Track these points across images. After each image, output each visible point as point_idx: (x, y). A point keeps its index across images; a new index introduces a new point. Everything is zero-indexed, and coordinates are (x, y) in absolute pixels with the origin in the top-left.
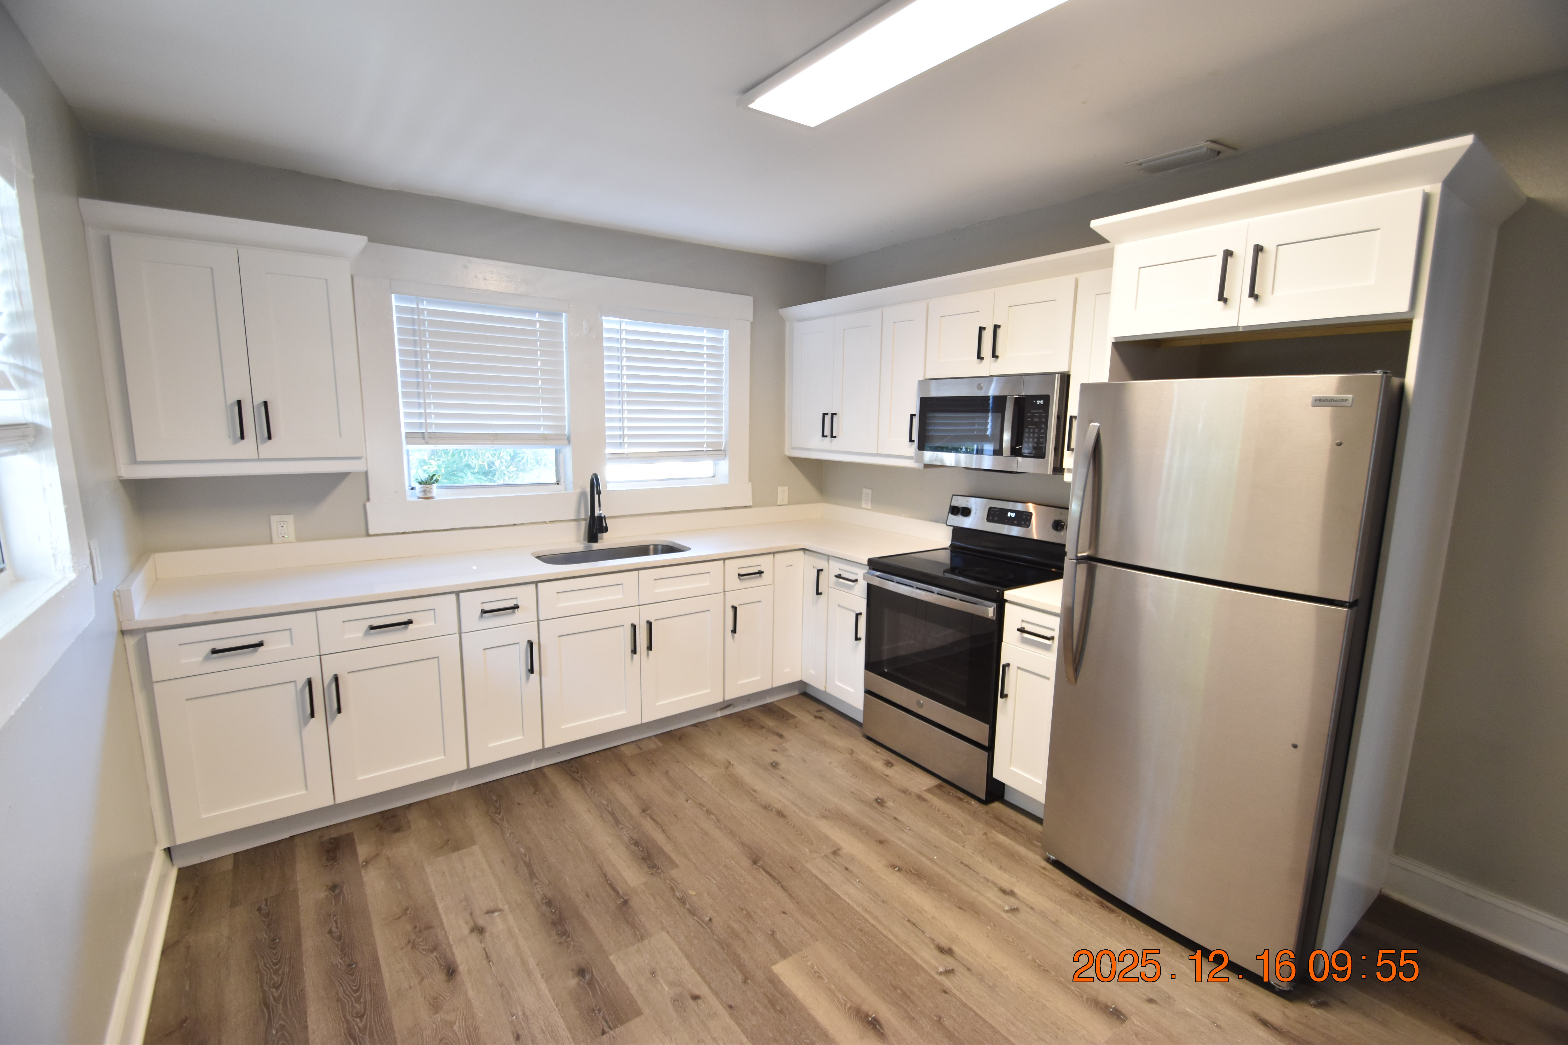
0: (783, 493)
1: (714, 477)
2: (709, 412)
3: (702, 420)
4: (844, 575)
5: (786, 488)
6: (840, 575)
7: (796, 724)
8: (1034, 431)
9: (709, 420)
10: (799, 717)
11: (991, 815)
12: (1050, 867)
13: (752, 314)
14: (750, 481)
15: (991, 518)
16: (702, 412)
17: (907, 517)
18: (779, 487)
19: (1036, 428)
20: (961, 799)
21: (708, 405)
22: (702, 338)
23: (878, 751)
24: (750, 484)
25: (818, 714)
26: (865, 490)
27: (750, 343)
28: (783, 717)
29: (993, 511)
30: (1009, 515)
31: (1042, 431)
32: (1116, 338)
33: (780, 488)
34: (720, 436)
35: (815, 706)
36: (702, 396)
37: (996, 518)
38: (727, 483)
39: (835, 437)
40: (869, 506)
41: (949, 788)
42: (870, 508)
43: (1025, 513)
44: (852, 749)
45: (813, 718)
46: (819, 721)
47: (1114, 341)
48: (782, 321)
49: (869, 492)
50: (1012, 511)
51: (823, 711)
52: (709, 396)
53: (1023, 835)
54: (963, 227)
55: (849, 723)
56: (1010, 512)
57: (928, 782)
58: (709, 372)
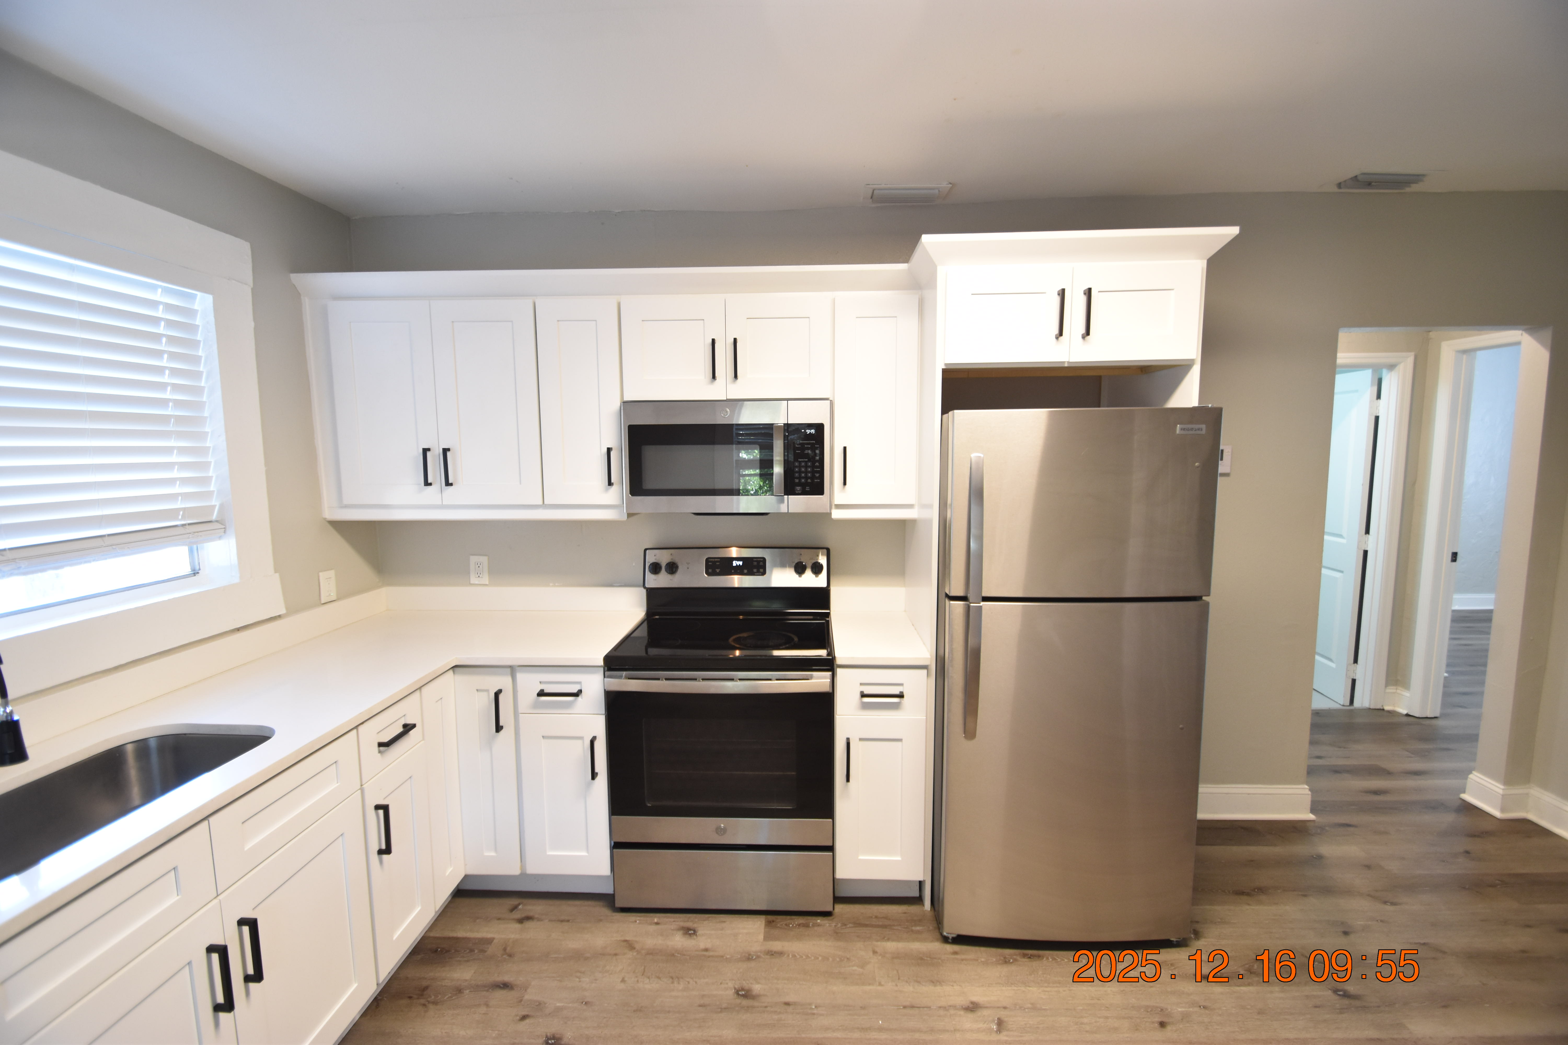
0: (328, 584)
1: (195, 573)
2: (182, 450)
3: (169, 466)
4: (548, 689)
5: (332, 573)
6: (542, 691)
7: (505, 949)
8: (806, 464)
9: (183, 466)
10: (496, 936)
11: (851, 925)
12: (956, 948)
13: (251, 271)
14: (276, 572)
15: (710, 570)
16: (168, 450)
17: (558, 586)
18: (321, 574)
19: (808, 461)
20: (806, 926)
21: (180, 435)
22: (154, 304)
23: (656, 920)
24: (277, 575)
25: (517, 915)
26: (474, 559)
27: (252, 324)
28: (472, 951)
29: (711, 562)
30: (734, 564)
31: (817, 464)
32: (946, 364)
33: (323, 575)
34: (209, 494)
35: (501, 906)
36: (165, 419)
37: (718, 571)
38: (236, 580)
39: (451, 485)
40: (485, 580)
41: (781, 920)
42: (487, 583)
43: (754, 559)
44: (623, 939)
45: (517, 926)
46: (528, 924)
47: (944, 367)
48: (296, 295)
49: (484, 560)
50: (738, 559)
51: (519, 904)
52: (179, 420)
53: (896, 928)
54: (617, 211)
55: (571, 902)
56: (736, 560)
57: (755, 927)
58: (174, 372)
